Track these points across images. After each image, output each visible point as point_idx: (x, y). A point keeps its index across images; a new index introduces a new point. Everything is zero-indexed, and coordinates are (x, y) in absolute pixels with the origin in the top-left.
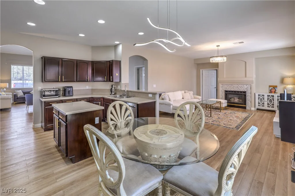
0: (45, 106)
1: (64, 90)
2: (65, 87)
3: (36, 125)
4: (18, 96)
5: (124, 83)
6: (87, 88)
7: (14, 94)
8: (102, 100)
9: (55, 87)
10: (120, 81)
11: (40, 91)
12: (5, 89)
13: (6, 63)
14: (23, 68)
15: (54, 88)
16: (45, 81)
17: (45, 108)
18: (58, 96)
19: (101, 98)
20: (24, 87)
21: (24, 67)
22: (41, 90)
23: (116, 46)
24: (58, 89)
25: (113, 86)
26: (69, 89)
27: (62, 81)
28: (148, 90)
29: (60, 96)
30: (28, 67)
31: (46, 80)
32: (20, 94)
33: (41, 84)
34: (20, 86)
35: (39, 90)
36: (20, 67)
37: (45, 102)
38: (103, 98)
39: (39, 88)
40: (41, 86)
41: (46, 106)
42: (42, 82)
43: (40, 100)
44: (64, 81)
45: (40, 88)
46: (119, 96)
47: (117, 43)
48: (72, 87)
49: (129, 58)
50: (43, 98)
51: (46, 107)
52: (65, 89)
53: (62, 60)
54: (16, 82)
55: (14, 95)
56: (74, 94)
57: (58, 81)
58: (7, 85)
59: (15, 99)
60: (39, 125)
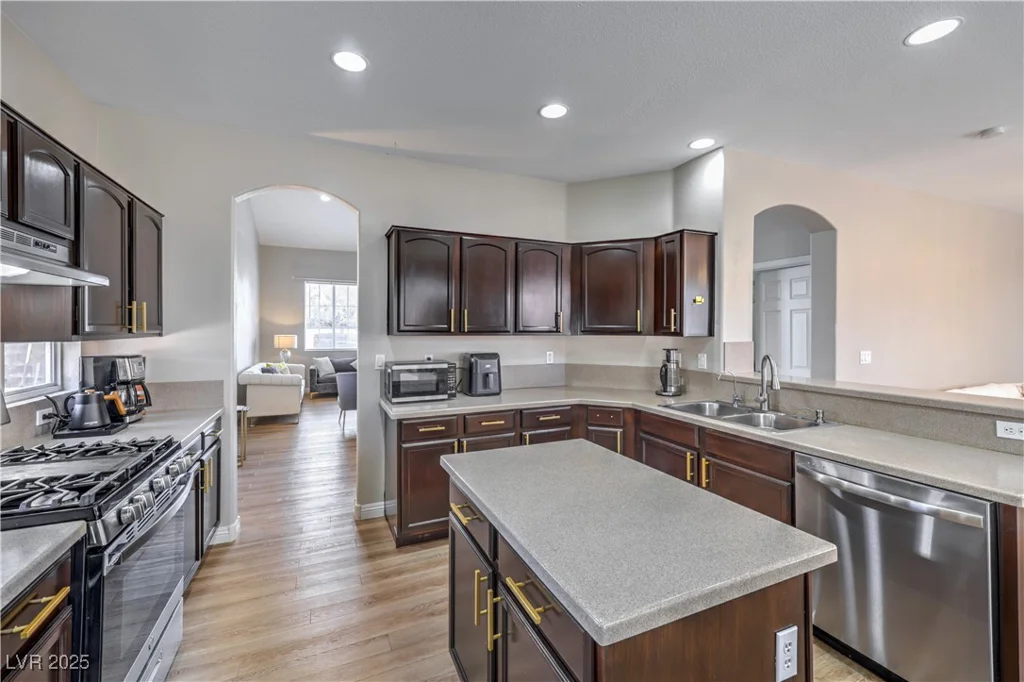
0: (400, 441)
1: (467, 366)
2: (472, 356)
3: (367, 507)
4: (321, 375)
5: (734, 344)
6: (550, 358)
7: (312, 367)
8: (630, 418)
9: (431, 357)
10: (711, 333)
11: (381, 370)
12: (289, 354)
13: (293, 278)
14: (334, 288)
15: (429, 359)
16: (399, 330)
17: (400, 447)
18: (446, 397)
19: (625, 409)
20: (337, 347)
21: (337, 286)
22: (387, 365)
23: (683, 171)
24: (445, 366)
25: (674, 356)
26: (488, 366)
27: (460, 331)
28: (838, 378)
29: (454, 395)
30: (346, 287)
31: (402, 327)
32: (326, 367)
33: (386, 341)
34: (326, 346)
35: (377, 368)
36: (327, 288)
37: (400, 422)
38: (637, 413)
39: (377, 356)
40: (386, 351)
41: (405, 442)
42: (388, 334)
43: (380, 405)
44: (471, 332)
45: (380, 359)
46: (716, 406)
47: (701, 144)
48: (495, 356)
49: (757, 217)
50: (395, 400)
51: (404, 446)
52: (471, 365)
53: (461, 239)
54: (316, 331)
55: (312, 371)
56: (503, 387)
57: (447, 332)
58: (294, 340)
59: (312, 384)
60: (378, 508)
